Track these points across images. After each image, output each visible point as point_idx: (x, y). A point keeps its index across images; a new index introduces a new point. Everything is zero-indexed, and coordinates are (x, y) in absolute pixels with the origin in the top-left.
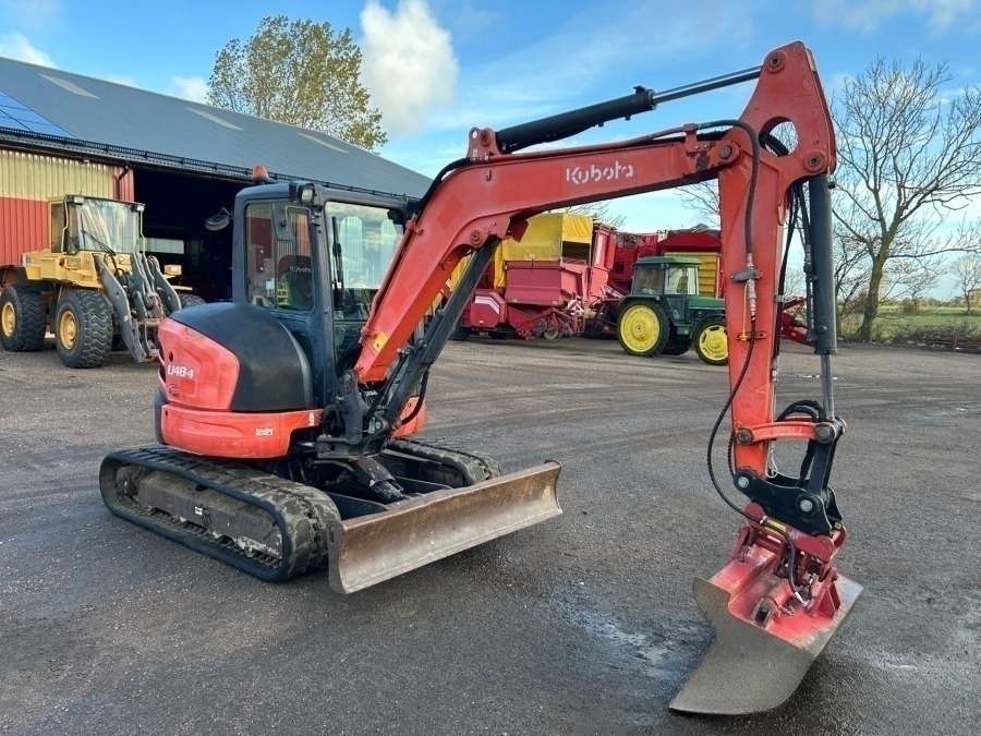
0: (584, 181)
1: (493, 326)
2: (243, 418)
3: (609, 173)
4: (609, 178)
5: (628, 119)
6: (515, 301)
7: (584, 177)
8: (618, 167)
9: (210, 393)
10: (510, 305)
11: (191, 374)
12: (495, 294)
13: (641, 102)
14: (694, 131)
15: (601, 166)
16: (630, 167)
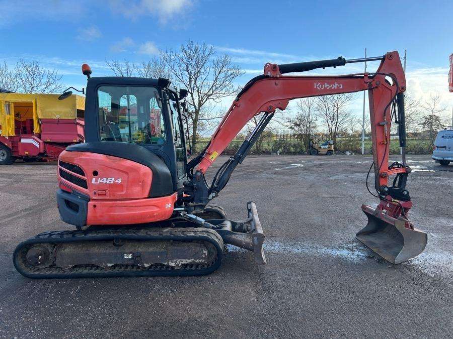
0: (322, 89)
1: (36, 155)
2: (159, 200)
3: (332, 86)
4: (333, 88)
5: (335, 67)
6: (49, 140)
7: (322, 87)
8: (336, 85)
9: (136, 190)
10: (45, 142)
11: (119, 181)
12: (35, 137)
13: (341, 62)
14: (367, 75)
15: (329, 84)
16: (341, 85)
